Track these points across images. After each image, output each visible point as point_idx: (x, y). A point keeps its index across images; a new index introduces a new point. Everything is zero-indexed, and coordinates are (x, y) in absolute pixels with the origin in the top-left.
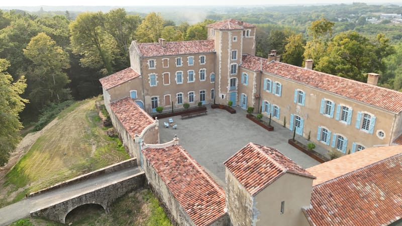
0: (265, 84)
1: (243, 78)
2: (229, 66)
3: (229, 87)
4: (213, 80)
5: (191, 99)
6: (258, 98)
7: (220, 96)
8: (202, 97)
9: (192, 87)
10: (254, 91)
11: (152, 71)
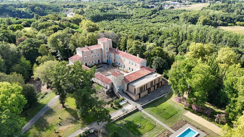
0: (116, 56)
1: (110, 55)
2: (106, 52)
3: (106, 58)
4: (102, 56)
5: (96, 62)
6: (115, 60)
7: (104, 60)
8: (99, 61)
9: (96, 58)
10: (113, 59)
11: (85, 55)
